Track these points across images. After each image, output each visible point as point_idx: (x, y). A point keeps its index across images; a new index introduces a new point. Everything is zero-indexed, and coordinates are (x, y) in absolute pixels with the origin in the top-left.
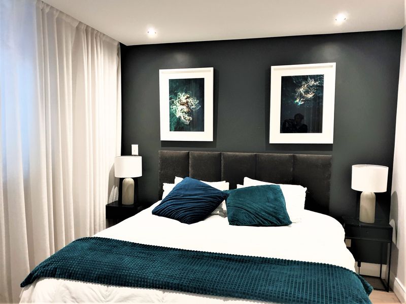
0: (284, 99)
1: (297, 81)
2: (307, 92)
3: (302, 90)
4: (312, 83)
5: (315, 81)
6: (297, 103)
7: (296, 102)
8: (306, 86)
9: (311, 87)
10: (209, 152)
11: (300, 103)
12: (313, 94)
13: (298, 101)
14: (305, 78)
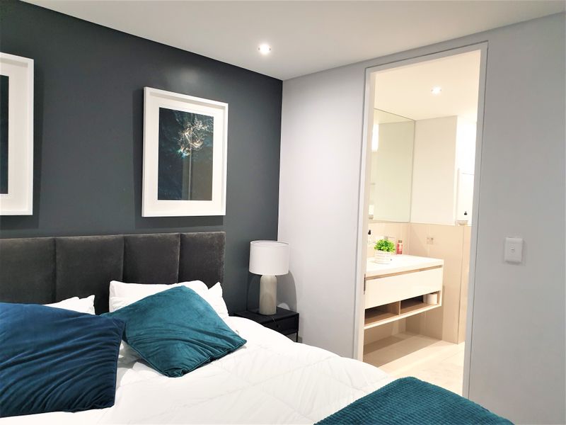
0: (163, 145)
1: (181, 120)
2: (194, 139)
3: (187, 134)
4: (200, 126)
5: (204, 124)
6: (181, 154)
7: (179, 151)
8: (192, 129)
9: (199, 132)
10: (26, 240)
11: (184, 155)
12: (201, 143)
13: (182, 150)
14: (192, 117)
